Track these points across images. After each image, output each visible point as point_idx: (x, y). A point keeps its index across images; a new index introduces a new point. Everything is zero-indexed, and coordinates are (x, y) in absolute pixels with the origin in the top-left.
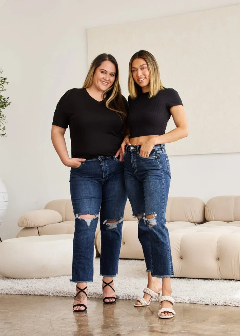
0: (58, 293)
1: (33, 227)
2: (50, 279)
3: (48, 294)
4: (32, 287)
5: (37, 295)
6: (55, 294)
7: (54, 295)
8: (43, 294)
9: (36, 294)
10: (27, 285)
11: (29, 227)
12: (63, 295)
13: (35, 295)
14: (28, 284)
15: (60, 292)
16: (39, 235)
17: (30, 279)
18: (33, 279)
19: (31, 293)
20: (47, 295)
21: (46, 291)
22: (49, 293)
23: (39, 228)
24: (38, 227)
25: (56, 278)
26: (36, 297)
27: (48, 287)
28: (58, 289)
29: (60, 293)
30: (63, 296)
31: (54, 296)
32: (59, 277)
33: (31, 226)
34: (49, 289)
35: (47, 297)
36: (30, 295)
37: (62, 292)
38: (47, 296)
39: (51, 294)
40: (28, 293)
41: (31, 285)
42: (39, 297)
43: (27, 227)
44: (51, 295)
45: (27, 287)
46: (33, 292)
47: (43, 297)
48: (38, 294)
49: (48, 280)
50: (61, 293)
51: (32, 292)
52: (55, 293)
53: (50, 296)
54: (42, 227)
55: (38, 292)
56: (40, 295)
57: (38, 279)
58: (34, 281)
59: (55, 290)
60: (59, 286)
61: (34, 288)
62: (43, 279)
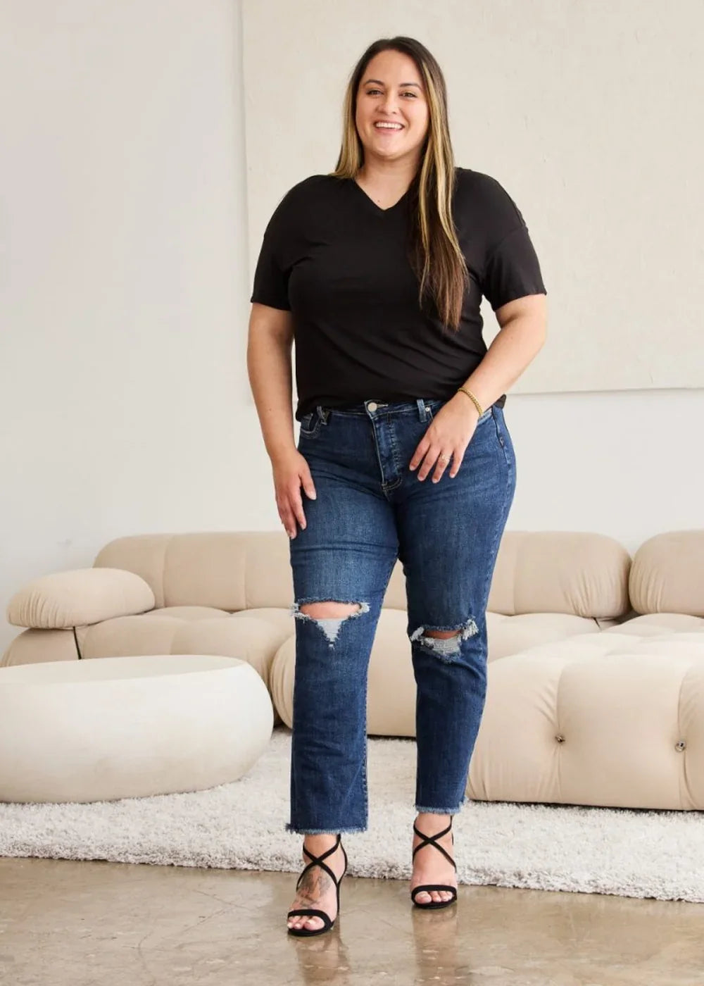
0: (154, 855)
2: (124, 806)
3: (122, 856)
4: (66, 832)
5: (85, 860)
6: (146, 859)
7: (141, 862)
8: (104, 855)
9: (84, 856)
10: (49, 825)
12: (172, 861)
13: (80, 860)
14: (50, 820)
15: (162, 850)
17: (59, 804)
18: (65, 803)
19: (64, 854)
20: (118, 859)
21: (115, 846)
22: (127, 854)
25: (145, 802)
26: (82, 867)
27: (121, 832)
28: (153, 841)
29: (162, 853)
30: (172, 865)
31: (144, 864)
32: (153, 799)
34: (126, 841)
35: (118, 866)
36: (62, 859)
37: (169, 851)
38: (119, 862)
39: (131, 859)
40: (53, 854)
41: (61, 826)
42: (89, 865)
44: (133, 861)
45: (52, 831)
46: (71, 849)
47: (106, 867)
48: (87, 857)
49: (118, 808)
50: (166, 854)
51: (68, 851)
52: (147, 854)
53: (129, 863)
55: (90, 850)
56: (95, 860)
57: (84, 803)
58: (72, 810)
59: (144, 845)
60: (159, 832)
61: (75, 838)
62: (99, 804)
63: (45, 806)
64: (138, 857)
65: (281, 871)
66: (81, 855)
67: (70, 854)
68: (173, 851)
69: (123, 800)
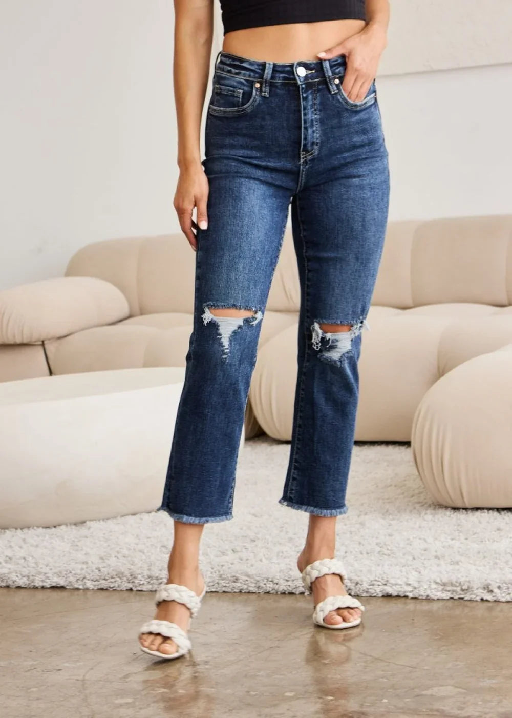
0: (113, 580)
1: (25, 341)
2: (89, 528)
3: (80, 582)
4: (24, 558)
5: (43, 587)
6: (104, 584)
7: (99, 587)
8: (62, 583)
9: (41, 584)
10: (9, 553)
11: (12, 342)
12: (130, 586)
13: (37, 588)
14: (11, 547)
15: (120, 575)
16: (51, 373)
17: (22, 529)
18: (29, 528)
19: (22, 582)
20: (76, 586)
21: (73, 572)
22: (85, 580)
23: (46, 346)
24: (43, 342)
25: (111, 524)
26: (40, 595)
27: (80, 556)
28: (115, 564)
29: (120, 578)
30: (131, 590)
31: (102, 589)
32: (120, 520)
33: (18, 341)
34: (84, 566)
35: (76, 593)
36: (19, 587)
37: (128, 575)
38: (78, 589)
39: (89, 584)
40: (10, 583)
41: (22, 553)
42: (48, 592)
43: (7, 342)
44: (91, 587)
45: (10, 558)
46: (28, 577)
47: (64, 594)
48: (45, 584)
49: (83, 531)
50: (125, 579)
51: (25, 579)
52: (105, 579)
53: (87, 589)
54: (59, 341)
55: (48, 578)
56: (53, 588)
57: (48, 527)
58: (32, 535)
59: (103, 569)
60: (119, 556)
61: (33, 565)
62: (63, 527)
63: (7, 531)
64: (96, 583)
65: (240, 592)
66: (38, 583)
67: (27, 582)
68: (131, 575)
69: (88, 522)
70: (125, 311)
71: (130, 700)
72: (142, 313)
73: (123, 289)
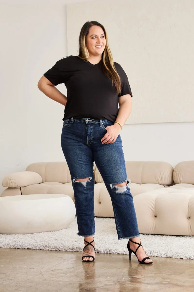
0: (44, 247)
1: (16, 187)
2: (35, 235)
3: (35, 248)
4: (19, 241)
5: (25, 249)
6: (41, 248)
7: (40, 249)
8: (30, 248)
9: (24, 248)
10: (14, 240)
11: (12, 187)
12: (49, 249)
13: (23, 249)
14: (15, 238)
15: (46, 246)
16: (22, 195)
17: (17, 234)
18: (19, 234)
19: (19, 247)
20: (34, 248)
21: (33, 245)
22: (36, 247)
23: (21, 188)
24: (20, 187)
25: (41, 234)
27: (34, 241)
28: (43, 244)
29: (46, 247)
30: (49, 250)
31: (41, 250)
32: (43, 233)
33: (14, 187)
34: (36, 243)
35: (34, 250)
36: (18, 248)
37: (48, 246)
38: (34, 249)
39: (37, 248)
40: (16, 247)
41: (18, 240)
42: (26, 250)
43: (11, 187)
44: (38, 249)
45: (15, 241)
46: (21, 246)
47: (31, 250)
48: (25, 248)
49: (33, 235)
50: (47, 247)
51: (20, 246)
52: (42, 247)
53: (37, 249)
54: (25, 187)
55: (26, 246)
56: (27, 249)
57: (24, 234)
58: (20, 236)
59: (41, 245)
60: (45, 241)
61: (22, 243)
62: (28, 234)
63: (13, 235)
64: (39, 248)
65: (79, 251)
66: (23, 247)
67: (20, 247)
68: (49, 246)
69: (34, 233)
70: (41, 181)
71: (55, 276)
72: (45, 182)
73: (41, 175)
